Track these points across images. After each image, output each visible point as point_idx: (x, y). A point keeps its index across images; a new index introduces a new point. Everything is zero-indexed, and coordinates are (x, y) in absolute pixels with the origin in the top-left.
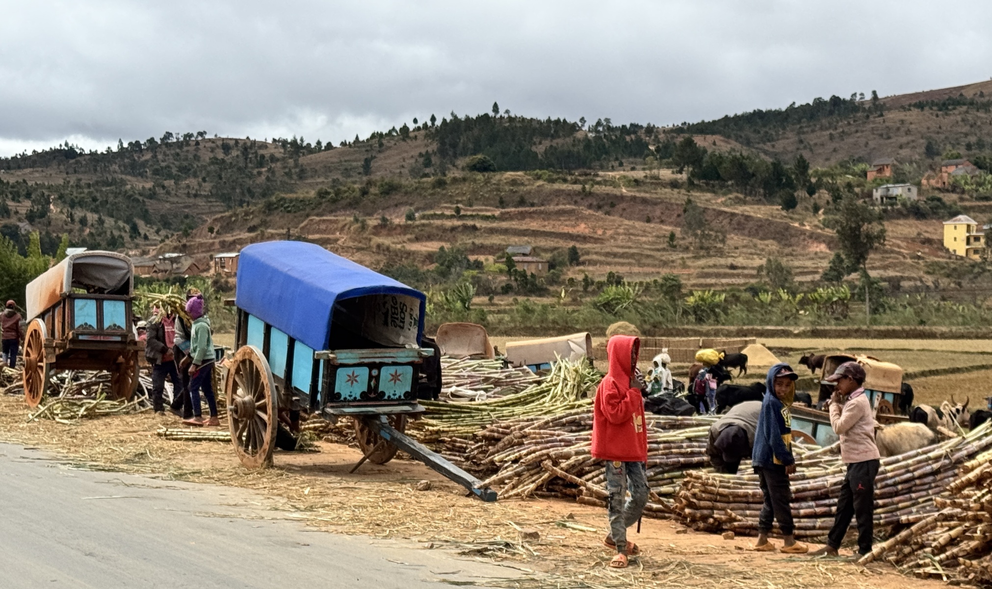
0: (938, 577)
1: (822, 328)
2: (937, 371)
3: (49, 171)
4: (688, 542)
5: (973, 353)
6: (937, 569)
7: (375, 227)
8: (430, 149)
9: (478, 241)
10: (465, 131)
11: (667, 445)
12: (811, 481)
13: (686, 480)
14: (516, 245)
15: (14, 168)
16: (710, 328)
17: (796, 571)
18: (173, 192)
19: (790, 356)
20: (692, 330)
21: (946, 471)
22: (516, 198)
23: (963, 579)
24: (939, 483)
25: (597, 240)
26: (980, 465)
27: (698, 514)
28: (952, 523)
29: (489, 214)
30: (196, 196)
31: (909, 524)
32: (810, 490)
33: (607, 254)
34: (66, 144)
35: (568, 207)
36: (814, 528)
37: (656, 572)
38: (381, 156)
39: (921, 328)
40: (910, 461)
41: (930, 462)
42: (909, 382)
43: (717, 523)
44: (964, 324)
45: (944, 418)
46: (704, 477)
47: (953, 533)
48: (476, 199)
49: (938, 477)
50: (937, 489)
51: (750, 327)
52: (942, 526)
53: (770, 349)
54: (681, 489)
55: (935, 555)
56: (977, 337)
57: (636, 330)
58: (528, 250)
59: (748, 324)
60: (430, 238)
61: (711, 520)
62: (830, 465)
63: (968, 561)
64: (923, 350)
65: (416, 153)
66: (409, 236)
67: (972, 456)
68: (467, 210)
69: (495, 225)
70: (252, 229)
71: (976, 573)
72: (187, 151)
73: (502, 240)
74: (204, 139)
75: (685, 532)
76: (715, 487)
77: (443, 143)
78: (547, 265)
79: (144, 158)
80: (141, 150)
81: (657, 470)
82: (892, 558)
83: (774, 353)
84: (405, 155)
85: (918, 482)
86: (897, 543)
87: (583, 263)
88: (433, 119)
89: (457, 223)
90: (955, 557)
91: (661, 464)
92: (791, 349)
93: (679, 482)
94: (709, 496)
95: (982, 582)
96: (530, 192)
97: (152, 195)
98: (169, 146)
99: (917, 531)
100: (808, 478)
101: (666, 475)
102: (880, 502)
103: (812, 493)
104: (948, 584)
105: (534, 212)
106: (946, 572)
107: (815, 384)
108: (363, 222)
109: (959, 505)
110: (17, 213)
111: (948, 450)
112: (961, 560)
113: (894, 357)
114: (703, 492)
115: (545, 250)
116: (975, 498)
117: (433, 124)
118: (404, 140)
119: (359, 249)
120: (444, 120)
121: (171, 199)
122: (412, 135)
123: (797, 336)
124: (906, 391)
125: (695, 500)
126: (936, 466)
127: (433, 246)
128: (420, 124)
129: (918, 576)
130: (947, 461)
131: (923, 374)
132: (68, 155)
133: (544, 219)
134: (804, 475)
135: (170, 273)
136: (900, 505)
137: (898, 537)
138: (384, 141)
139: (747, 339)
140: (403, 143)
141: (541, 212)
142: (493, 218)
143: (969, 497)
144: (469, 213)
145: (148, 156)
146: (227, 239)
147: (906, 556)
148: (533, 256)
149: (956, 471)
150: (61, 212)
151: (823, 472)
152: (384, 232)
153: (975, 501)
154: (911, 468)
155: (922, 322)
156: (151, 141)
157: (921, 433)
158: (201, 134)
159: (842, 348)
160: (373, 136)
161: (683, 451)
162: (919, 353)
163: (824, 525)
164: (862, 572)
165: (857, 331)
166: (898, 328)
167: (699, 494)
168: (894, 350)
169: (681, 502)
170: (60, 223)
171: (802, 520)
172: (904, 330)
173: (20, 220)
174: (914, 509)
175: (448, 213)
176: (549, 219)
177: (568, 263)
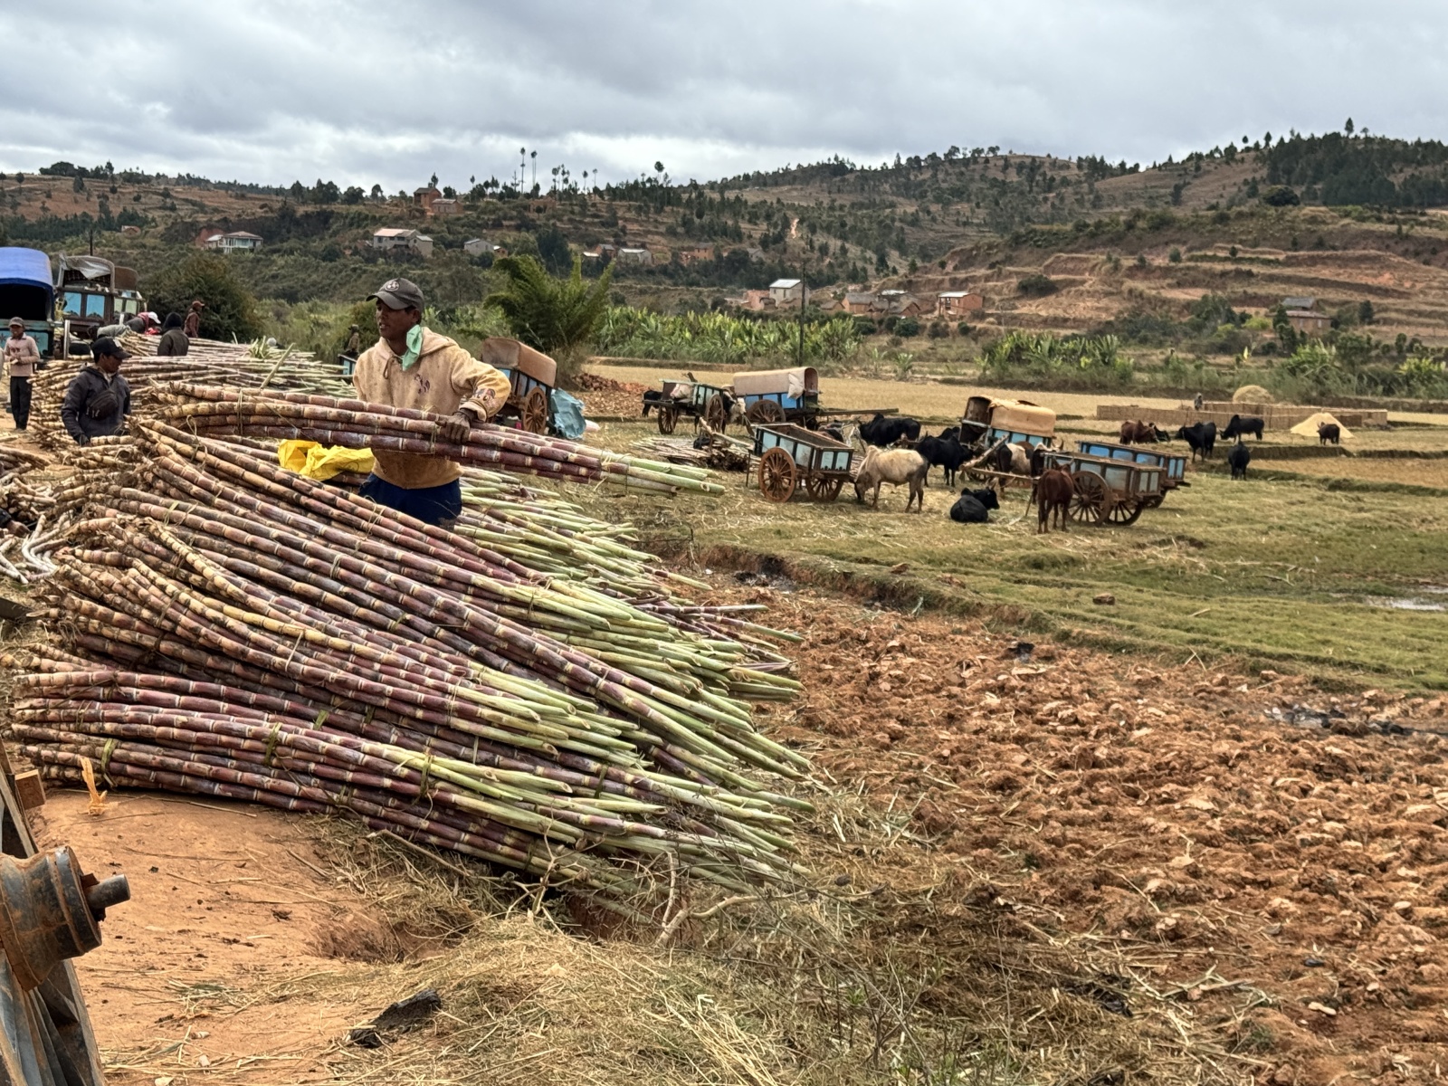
3: (809, 189)
7: (1130, 269)
8: (1258, 176)
9: (1250, 290)
10: (1306, 153)
14: (1298, 296)
15: (771, 185)
18: (940, 219)
22: (1314, 239)
25: (1401, 295)
29: (1272, 257)
30: (965, 224)
33: (1411, 313)
34: (836, 158)
35: (1373, 252)
38: (1197, 182)
48: (1264, 239)
58: (1310, 302)
60: (1194, 284)
65: (1240, 179)
66: (1169, 281)
68: (1246, 252)
69: (1276, 271)
70: (992, 266)
72: (974, 170)
73: (1284, 290)
74: (996, 156)
77: (1274, 168)
78: (1329, 322)
79: (921, 177)
80: (920, 167)
84: (1226, 181)
87: (1377, 322)
88: (1268, 138)
89: (1230, 267)
96: (1331, 233)
97: (914, 221)
98: (953, 162)
105: (1328, 257)
108: (1117, 261)
110: (750, 237)
115: (1333, 304)
117: (1267, 144)
118: (1227, 163)
119: (1108, 294)
120: (1282, 139)
121: (936, 227)
122: (1238, 157)
127: (1195, 294)
128: (1251, 144)
132: (837, 170)
133: (1340, 267)
135: (887, 313)
138: (1203, 164)
140: (1225, 166)
141: (1338, 258)
142: (1276, 263)
144: (1248, 256)
145: (927, 175)
146: (958, 276)
148: (1317, 311)
150: (802, 238)
152: (1140, 275)
156: (933, 156)
158: (992, 150)
160: (1190, 158)
170: (797, 250)
173: (753, 245)
175: (1221, 254)
176: (1346, 266)
177: (1358, 321)
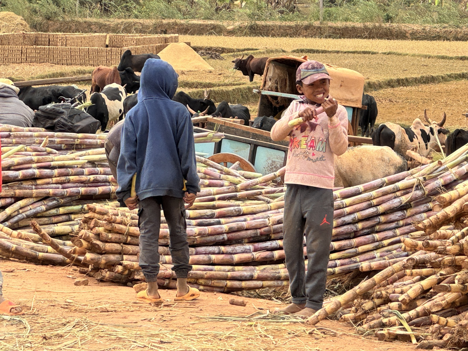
0: (406, 339)
1: (263, 23)
2: (407, 80)
4: (89, 297)
5: (451, 58)
6: (404, 329)
11: (62, 170)
12: (248, 217)
13: (87, 215)
16: (120, 21)
17: (228, 334)
19: (222, 59)
20: (96, 23)
21: (417, 204)
23: (436, 341)
24: (409, 221)
26: (460, 197)
27: (103, 259)
28: (424, 271)
31: (371, 273)
32: (247, 229)
36: (251, 278)
37: (48, 335)
39: (388, 25)
40: (374, 193)
41: (398, 193)
42: (373, 94)
43: (126, 272)
44: (440, 21)
45: (415, 140)
46: (111, 212)
47: (425, 283)
49: (408, 213)
50: (406, 229)
51: (172, 21)
52: (412, 275)
53: (196, 49)
54: (81, 228)
55: (402, 311)
56: (457, 39)
57: (24, 23)
59: (169, 18)
61: (120, 268)
62: (274, 198)
63: (442, 319)
64: (389, 53)
67: (449, 186)
71: (453, 333)
75: (86, 283)
76: (125, 225)
81: (51, 204)
82: (350, 315)
83: (202, 54)
85: (382, 219)
86: (356, 296)
90: (427, 313)
91: (55, 195)
92: (223, 50)
93: (79, 218)
94: (118, 236)
95: (459, 344)
99: (381, 280)
100: (244, 215)
101: (61, 210)
102: (335, 245)
103: (249, 232)
104: (418, 348)
106: (416, 333)
107: (254, 96)
109: (434, 248)
111: (421, 178)
112: (435, 317)
113: (353, 62)
114: (110, 231)
116: (453, 238)
123: (231, 33)
124: (368, 104)
125: (98, 242)
126: (405, 199)
129: (381, 338)
130: (419, 193)
131: (390, 84)
134: (239, 211)
136: (360, 249)
137: (357, 289)
139: (168, 36)
143: (445, 237)
147: (366, 313)
149: (430, 205)
151: (264, 206)
153: (453, 243)
154: (375, 202)
155: (388, 19)
157: (386, 158)
159: (289, 50)
161: (84, 178)
162: (385, 57)
163: (265, 274)
164: (311, 333)
165: (307, 28)
166: (359, 25)
167: (104, 234)
168: (354, 52)
169: (81, 245)
171: (236, 268)
172: (366, 28)
174: (377, 254)
